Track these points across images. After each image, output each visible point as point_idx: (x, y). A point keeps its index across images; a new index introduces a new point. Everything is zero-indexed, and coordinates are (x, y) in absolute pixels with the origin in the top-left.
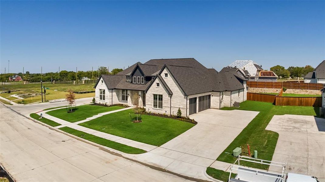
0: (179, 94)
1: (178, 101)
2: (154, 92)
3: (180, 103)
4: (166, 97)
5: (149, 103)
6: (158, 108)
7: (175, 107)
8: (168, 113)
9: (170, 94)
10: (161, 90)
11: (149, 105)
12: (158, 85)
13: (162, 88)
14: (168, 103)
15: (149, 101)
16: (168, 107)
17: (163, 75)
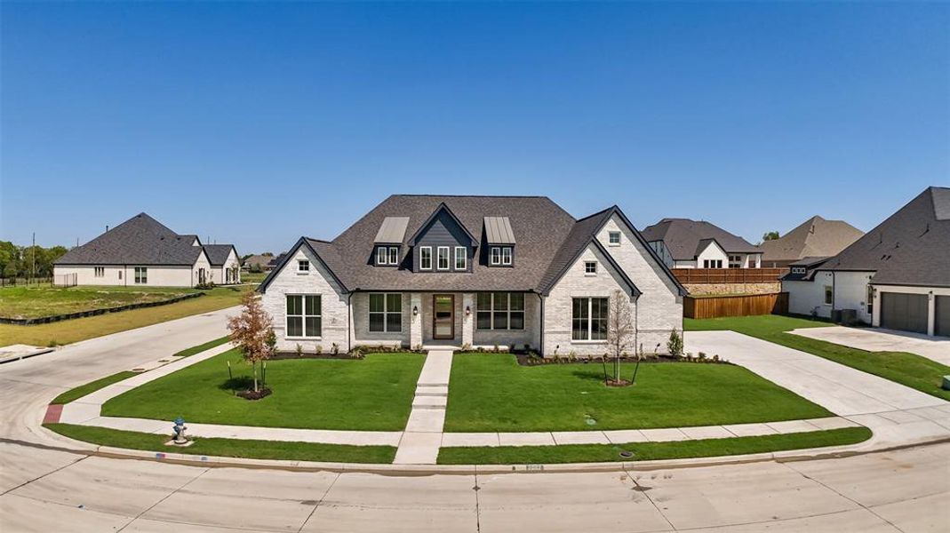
0: (659, 291)
1: (655, 313)
2: (578, 289)
3: (662, 317)
5: (559, 328)
6: (590, 340)
7: (646, 331)
9: (635, 293)
10: (602, 285)
11: (559, 333)
12: (591, 267)
13: (607, 275)
14: (628, 319)
15: (558, 321)
17: (603, 237)
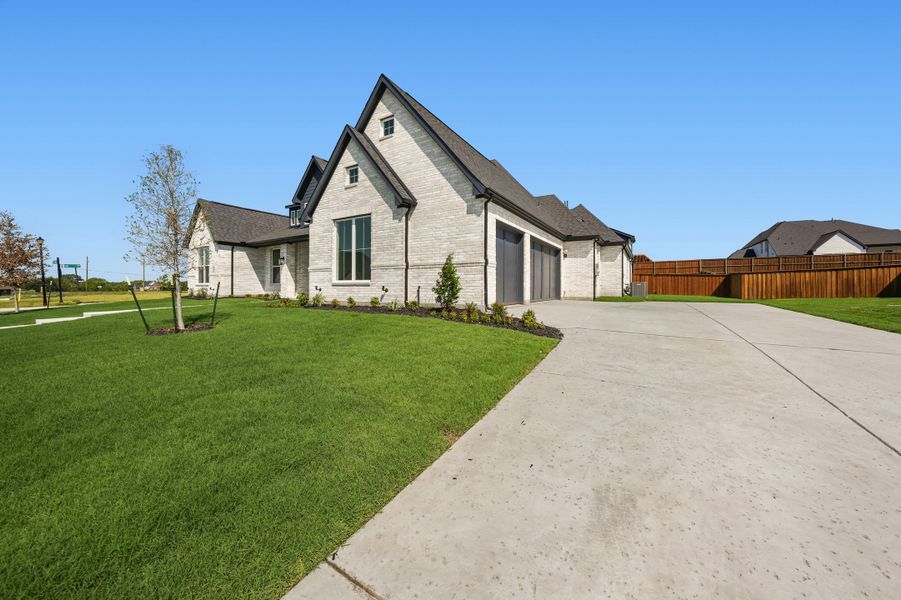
0: (444, 196)
1: (439, 233)
2: (338, 209)
3: (449, 240)
4: (385, 223)
5: (321, 264)
6: (354, 280)
7: (425, 267)
8: (394, 297)
9: (405, 204)
10: (362, 197)
11: (322, 269)
12: (353, 173)
13: (368, 183)
14: (393, 246)
15: (321, 254)
16: (396, 268)
17: (375, 130)
